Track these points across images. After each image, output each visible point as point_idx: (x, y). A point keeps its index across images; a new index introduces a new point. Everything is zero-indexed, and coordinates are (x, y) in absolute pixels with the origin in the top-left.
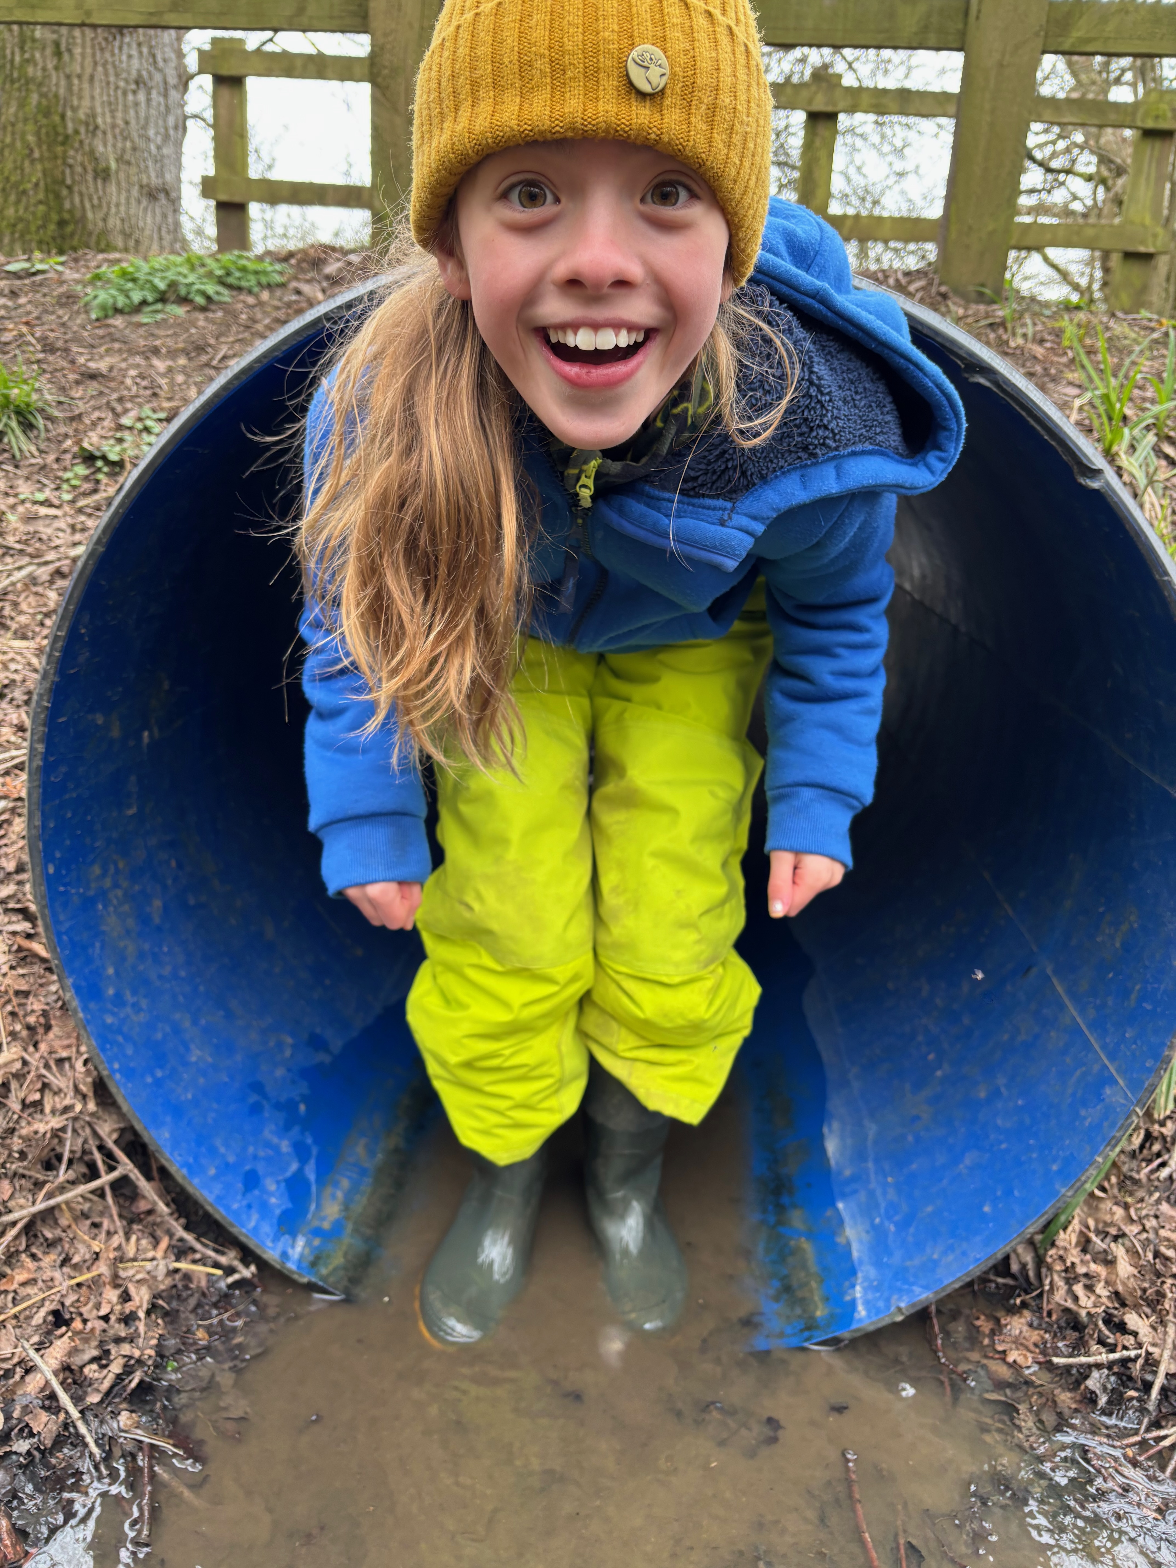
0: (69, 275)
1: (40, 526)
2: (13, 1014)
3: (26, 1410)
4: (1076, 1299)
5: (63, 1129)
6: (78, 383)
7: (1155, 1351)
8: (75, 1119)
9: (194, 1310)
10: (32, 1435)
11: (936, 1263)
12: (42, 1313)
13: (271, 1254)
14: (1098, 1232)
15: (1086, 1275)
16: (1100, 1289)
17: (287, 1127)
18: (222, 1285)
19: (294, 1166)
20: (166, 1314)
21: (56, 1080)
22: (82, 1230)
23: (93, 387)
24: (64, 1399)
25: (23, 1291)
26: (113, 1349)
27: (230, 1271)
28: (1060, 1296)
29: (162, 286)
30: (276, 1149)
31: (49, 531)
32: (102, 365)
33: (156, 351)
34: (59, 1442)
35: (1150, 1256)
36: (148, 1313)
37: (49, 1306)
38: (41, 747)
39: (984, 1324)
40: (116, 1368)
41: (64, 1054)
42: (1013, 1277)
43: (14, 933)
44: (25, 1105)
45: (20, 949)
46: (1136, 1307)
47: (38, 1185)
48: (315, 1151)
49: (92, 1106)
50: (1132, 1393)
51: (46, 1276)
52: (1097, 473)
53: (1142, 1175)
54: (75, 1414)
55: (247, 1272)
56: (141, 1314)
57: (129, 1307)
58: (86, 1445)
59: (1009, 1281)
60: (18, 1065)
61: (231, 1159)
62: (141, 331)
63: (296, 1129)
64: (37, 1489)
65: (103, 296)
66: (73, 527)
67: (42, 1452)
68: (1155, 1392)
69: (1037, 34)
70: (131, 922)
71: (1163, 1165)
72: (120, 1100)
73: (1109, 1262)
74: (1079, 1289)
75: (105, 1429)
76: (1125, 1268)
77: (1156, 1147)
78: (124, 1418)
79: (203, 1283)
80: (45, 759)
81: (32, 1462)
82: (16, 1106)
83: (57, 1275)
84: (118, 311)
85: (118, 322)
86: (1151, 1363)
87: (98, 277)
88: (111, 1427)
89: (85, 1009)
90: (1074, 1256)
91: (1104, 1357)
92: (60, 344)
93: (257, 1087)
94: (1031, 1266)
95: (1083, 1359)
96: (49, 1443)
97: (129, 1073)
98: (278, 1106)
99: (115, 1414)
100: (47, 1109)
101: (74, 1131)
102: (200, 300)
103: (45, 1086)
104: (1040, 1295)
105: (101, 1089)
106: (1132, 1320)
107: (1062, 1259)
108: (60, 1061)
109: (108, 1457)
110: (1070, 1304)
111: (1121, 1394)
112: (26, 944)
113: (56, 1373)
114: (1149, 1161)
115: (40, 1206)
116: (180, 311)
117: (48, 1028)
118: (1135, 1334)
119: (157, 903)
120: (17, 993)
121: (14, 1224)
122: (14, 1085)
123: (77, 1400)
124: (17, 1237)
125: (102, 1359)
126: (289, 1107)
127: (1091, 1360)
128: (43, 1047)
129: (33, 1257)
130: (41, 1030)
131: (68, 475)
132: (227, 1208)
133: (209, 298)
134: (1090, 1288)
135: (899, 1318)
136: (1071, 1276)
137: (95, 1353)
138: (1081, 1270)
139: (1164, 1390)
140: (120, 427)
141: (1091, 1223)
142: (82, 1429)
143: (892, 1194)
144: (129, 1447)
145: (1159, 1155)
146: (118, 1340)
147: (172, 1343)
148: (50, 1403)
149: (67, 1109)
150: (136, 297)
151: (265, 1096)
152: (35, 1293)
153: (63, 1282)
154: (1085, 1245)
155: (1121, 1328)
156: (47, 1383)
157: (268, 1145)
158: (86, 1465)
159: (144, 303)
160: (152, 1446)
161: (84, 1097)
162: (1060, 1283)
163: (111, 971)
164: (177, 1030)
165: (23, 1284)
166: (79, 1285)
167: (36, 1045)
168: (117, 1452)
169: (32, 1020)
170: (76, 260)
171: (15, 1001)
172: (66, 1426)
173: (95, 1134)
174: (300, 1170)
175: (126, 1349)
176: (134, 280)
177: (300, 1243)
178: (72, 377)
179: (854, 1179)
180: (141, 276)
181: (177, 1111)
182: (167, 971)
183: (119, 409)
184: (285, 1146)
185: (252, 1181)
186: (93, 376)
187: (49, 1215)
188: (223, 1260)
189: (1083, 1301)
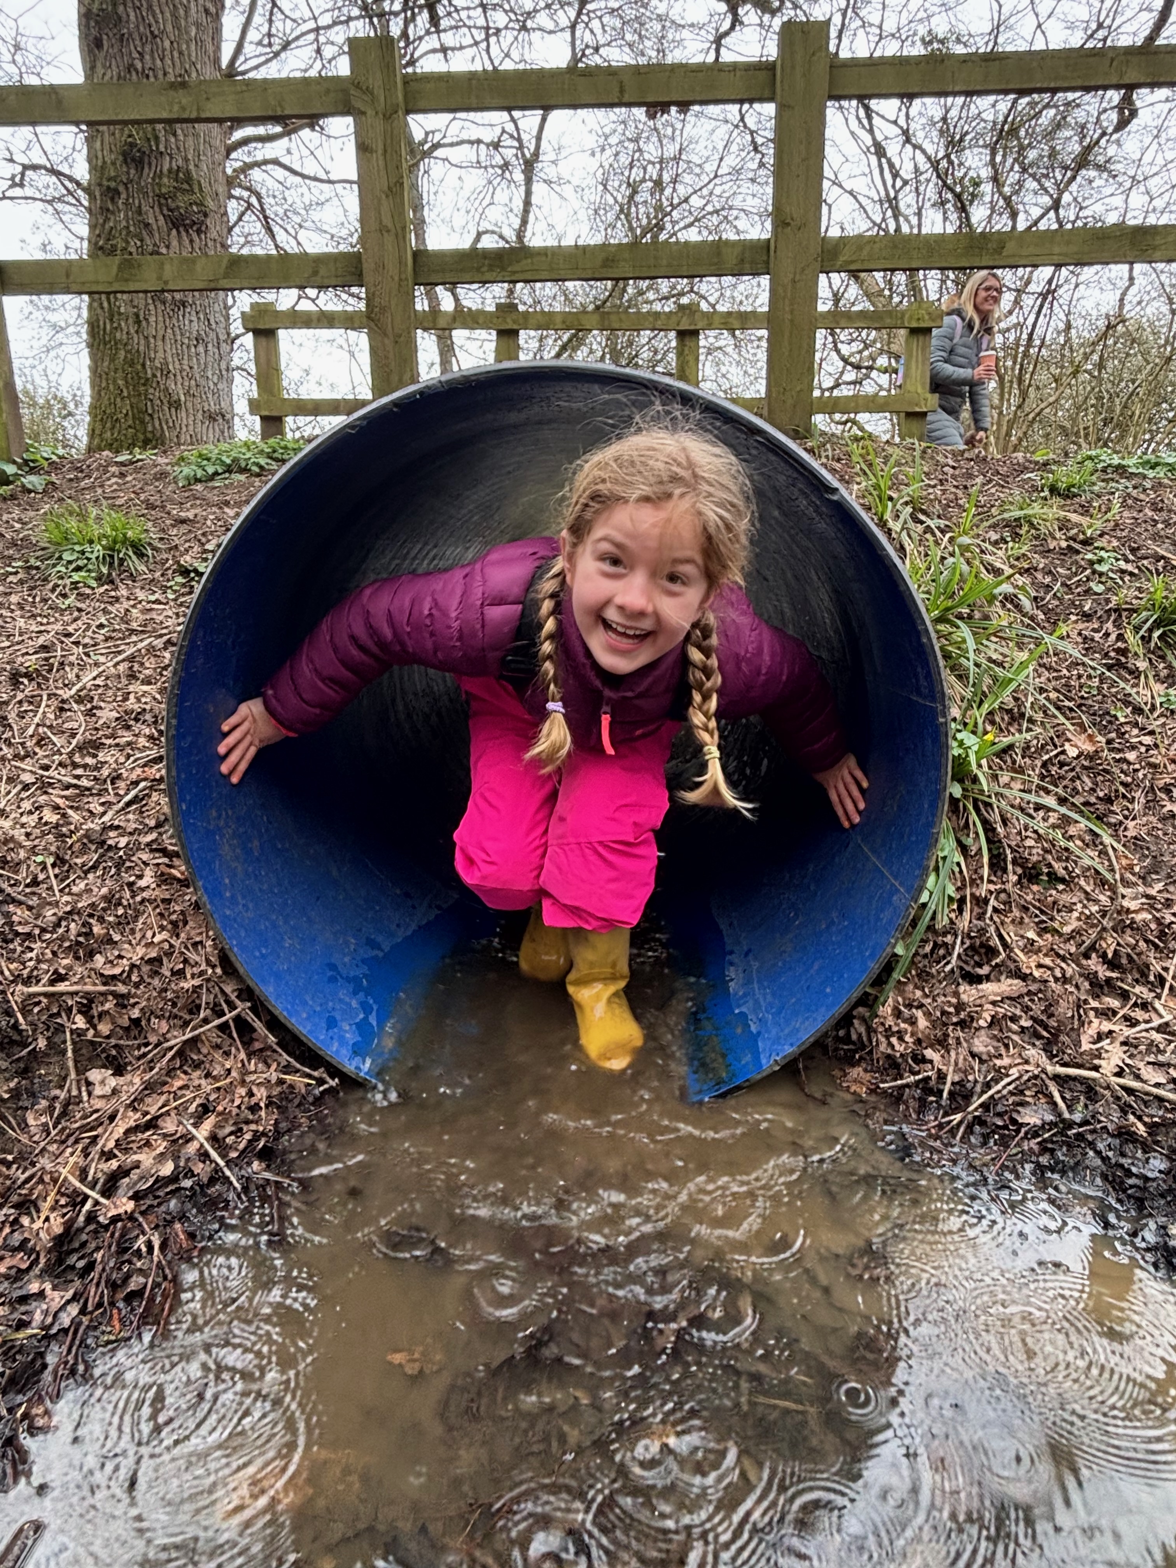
0: (161, 460)
1: (154, 615)
2: (161, 915)
3: (188, 1160)
4: (893, 1047)
5: (201, 986)
6: (173, 526)
7: (944, 1068)
8: (208, 980)
9: (299, 1106)
10: (193, 1176)
11: (798, 1031)
12: (194, 1105)
13: (349, 1066)
14: (905, 1006)
15: (899, 1032)
16: (908, 1038)
17: (355, 993)
18: (317, 1092)
19: (362, 1016)
20: (278, 1107)
21: (193, 956)
22: (218, 1055)
23: (184, 528)
24: (214, 1154)
25: (179, 1093)
26: (245, 1128)
27: (321, 1082)
28: (883, 1047)
29: (228, 461)
30: (349, 1005)
31: (161, 618)
32: (190, 515)
33: (227, 503)
34: (212, 1181)
35: (938, 1014)
36: (267, 1106)
37: (198, 1101)
39: (837, 1073)
40: (248, 1136)
41: (198, 939)
42: (854, 1043)
43: (158, 865)
44: (174, 973)
45: (162, 874)
46: (932, 1046)
47: (186, 1024)
48: (375, 1007)
49: (219, 971)
50: (932, 1098)
51: (196, 1083)
52: (835, 491)
53: (934, 971)
54: (222, 1163)
55: (334, 1083)
56: (262, 1105)
57: (254, 1101)
58: (231, 1183)
59: (851, 1047)
60: (166, 946)
61: (318, 1009)
62: (215, 492)
63: (361, 995)
64: (200, 1211)
65: (186, 471)
66: (177, 614)
67: (202, 1187)
68: (945, 1095)
69: (815, 260)
70: (238, 851)
71: (948, 963)
72: (238, 965)
73: (912, 1021)
74: (894, 1040)
75: (243, 1172)
76: (923, 1023)
77: (942, 952)
78: (256, 1165)
79: (303, 1091)
81: (194, 1194)
82: (168, 973)
83: (203, 1082)
84: (198, 480)
85: (199, 487)
86: (942, 1077)
87: (182, 459)
88: (247, 1171)
89: (211, 903)
90: (890, 1021)
91: (912, 1079)
92: (158, 503)
93: (333, 967)
94: (864, 1035)
95: (899, 1082)
96: (205, 1180)
97: (243, 948)
98: (347, 979)
99: (249, 1164)
100: (189, 976)
101: (208, 990)
102: (255, 469)
103: (186, 961)
104: (871, 1052)
105: (225, 960)
106: (929, 1053)
107: (883, 1024)
108: (195, 944)
109: (246, 1189)
110: (889, 1051)
111: (925, 1100)
112: (168, 870)
113: (207, 1139)
114: (938, 962)
115: (188, 1036)
116: (242, 477)
117: (186, 923)
118: (931, 1062)
119: (256, 843)
120: (163, 901)
121: (171, 1048)
122: (165, 960)
123: (223, 1157)
124: (173, 1058)
125: (238, 1132)
126: (356, 980)
127: (904, 1082)
128: (183, 935)
129: (185, 1073)
130: (181, 924)
131: (172, 583)
132: (317, 1038)
133: (261, 467)
134: (901, 1039)
135: (777, 1068)
136: (888, 1033)
137: (233, 1128)
138: (895, 1029)
139: (951, 1093)
140: (206, 551)
141: (900, 999)
142: (228, 1173)
143: (769, 998)
144: (261, 1182)
145: (944, 957)
146: (247, 1122)
147: (283, 1125)
148: (204, 1156)
149: (202, 973)
150: (211, 470)
151: (338, 973)
152: (189, 1095)
153: (207, 1086)
154: (898, 1014)
155: (924, 1060)
156: (202, 1145)
157: (340, 1000)
158: (231, 1196)
159: (216, 473)
160: (276, 1182)
161: (213, 967)
162: (883, 1040)
163: (227, 881)
164: (274, 926)
165: (180, 1088)
166: (218, 1089)
167: (178, 936)
168: (252, 1187)
169: (174, 917)
170: (165, 452)
171: (162, 906)
172: (216, 1171)
173: (223, 992)
174: (366, 1019)
175: (253, 1127)
176: (208, 459)
177: (368, 1062)
178: (168, 522)
179: (745, 995)
180: (213, 456)
181: (278, 976)
182: (265, 887)
183: (204, 540)
184: (354, 1004)
185: (332, 1023)
186: (183, 521)
187: (194, 1042)
188: (316, 1074)
189: (897, 1047)
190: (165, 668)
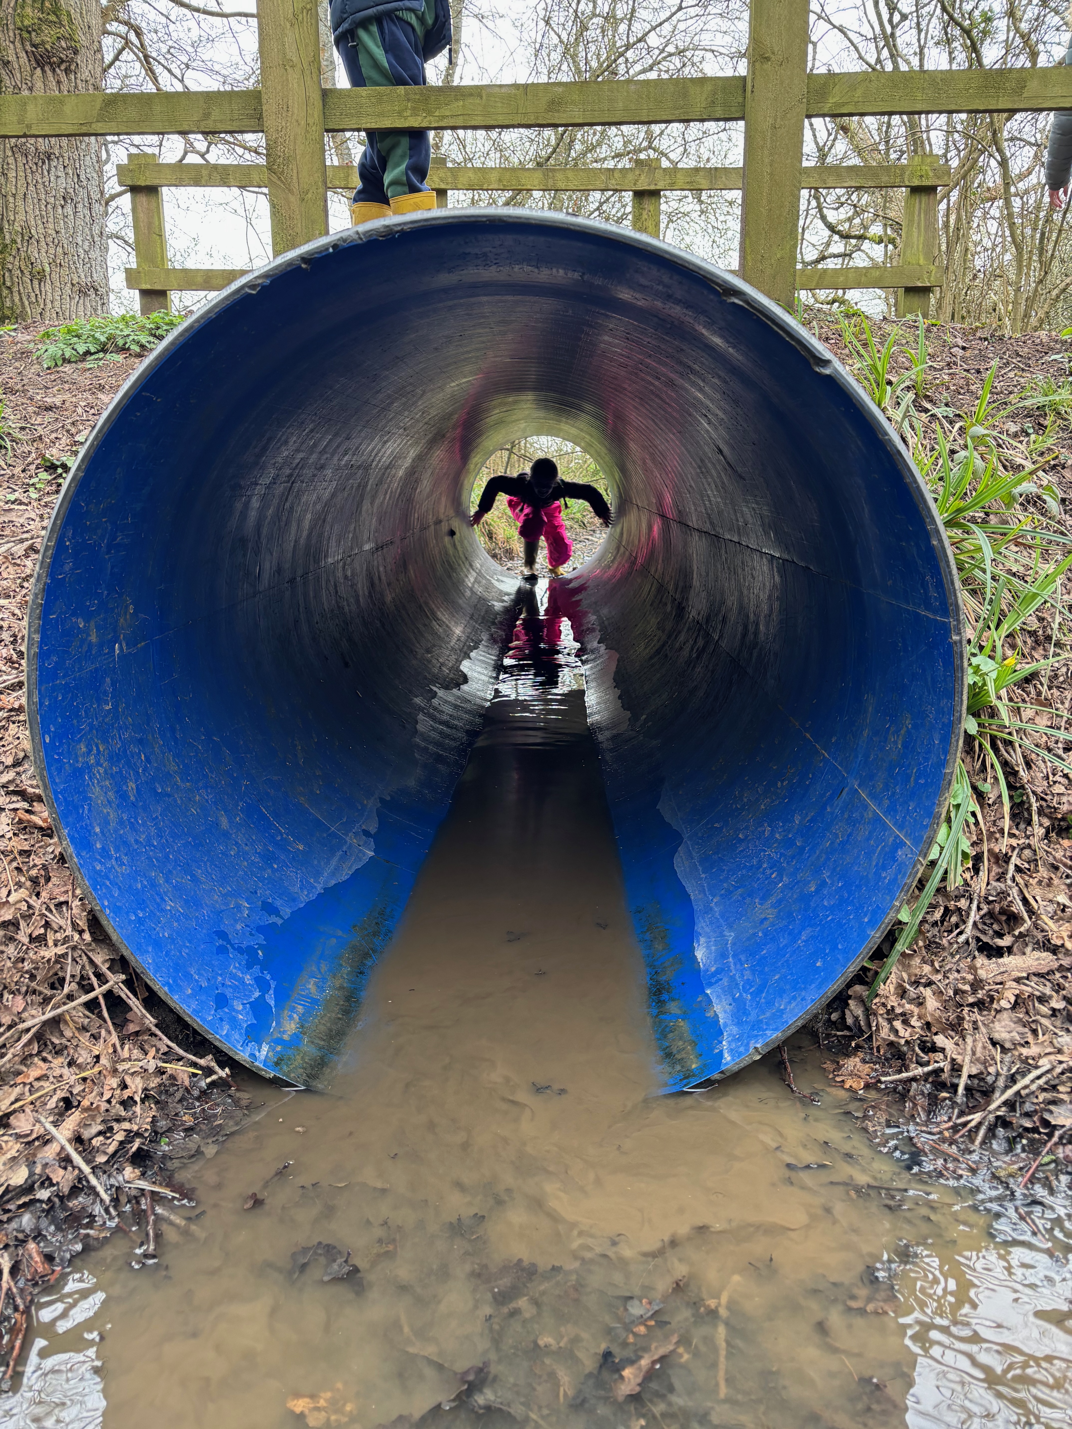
0: (20, 337)
1: (12, 516)
2: (18, 869)
3: (45, 1165)
4: (896, 1032)
5: (64, 956)
6: (37, 414)
7: (959, 1059)
8: (74, 948)
9: (180, 1101)
10: (52, 1185)
11: (782, 1012)
12: (55, 1099)
13: (242, 1056)
14: (912, 984)
15: (903, 1014)
16: (914, 1022)
17: (249, 966)
18: (203, 1084)
19: (257, 994)
20: (157, 1102)
21: (56, 919)
22: (84, 1039)
23: (49, 416)
24: (77, 1159)
25: (36, 1085)
26: (116, 1126)
27: (208, 1071)
28: (885, 1033)
29: (103, 339)
30: (242, 981)
31: (22, 520)
32: (57, 401)
33: (101, 388)
34: (75, 1191)
35: (951, 993)
36: (143, 1101)
37: (60, 1094)
38: (37, 637)
39: (829, 1066)
40: (120, 1137)
41: (62, 899)
42: (849, 1028)
43: (15, 810)
44: (32, 939)
45: (21, 821)
46: (943, 1031)
47: (46, 1000)
48: (273, 983)
49: (87, 936)
50: (945, 1094)
51: (57, 1073)
52: (827, 363)
53: (945, 942)
54: (87, 1169)
55: (223, 1073)
56: (137, 1098)
57: (127, 1094)
58: (97, 1194)
59: (846, 1033)
60: (24, 907)
61: (205, 984)
62: (87, 374)
63: (256, 968)
64: (59, 1229)
65: (52, 349)
66: (41, 517)
67: (61, 1198)
68: (961, 1090)
69: (800, 101)
70: (111, 794)
71: (961, 933)
72: (110, 931)
73: (920, 1002)
74: (898, 1024)
75: (113, 1181)
76: (932, 1004)
77: (954, 919)
78: (129, 1172)
79: (187, 1083)
80: (40, 648)
81: (52, 1208)
82: (26, 940)
83: (66, 1071)
84: (66, 361)
85: (68, 368)
86: (956, 1068)
87: (47, 335)
88: (117, 1180)
89: (78, 855)
90: (893, 1001)
91: (920, 1071)
92: (19, 387)
93: (222, 935)
94: (861, 1018)
95: (904, 1075)
96: (66, 1190)
97: (117, 910)
98: (240, 950)
99: (120, 1170)
100: (50, 943)
101: (74, 960)
102: (135, 348)
103: (47, 925)
104: (870, 1038)
105: (94, 923)
106: (940, 1040)
107: (884, 1005)
108: (59, 905)
109: (116, 1201)
110: (892, 1038)
111: (936, 1096)
112: (27, 817)
113: (70, 1141)
114: (951, 932)
115: (49, 1015)
116: (119, 358)
117: (48, 879)
118: (943, 1050)
119: (132, 785)
120: (22, 853)
121: (28, 1030)
122: (22, 924)
123: (88, 1162)
124: (30, 1042)
125: (107, 1132)
126: (250, 951)
127: (910, 1074)
128: (44, 894)
129: (45, 1060)
130: (42, 881)
131: (35, 480)
132: (203, 1019)
133: (142, 346)
134: (906, 1022)
135: (758, 1057)
136: (891, 1015)
137: (100, 1128)
138: (899, 1011)
139: (967, 1088)
140: (76, 443)
141: (905, 976)
142: (94, 1181)
143: (748, 975)
144: (134, 1193)
145: (957, 926)
146: (118, 1120)
147: (163, 1124)
148: (66, 1161)
149: (66, 940)
150: (81, 349)
151: (229, 942)
152: (47, 1086)
153: (70, 1076)
154: (902, 993)
155: (934, 1049)
156: (63, 1148)
157: (233, 976)
158: (98, 1209)
159: (88, 353)
160: (152, 1192)
161: (81, 932)
162: (884, 1023)
163: (98, 830)
164: (153, 885)
165: (38, 1079)
166: (84, 1079)
167: (38, 895)
168: (123, 1199)
169: (34, 872)
170: (26, 328)
171: (20, 859)
172: (80, 1180)
173: (91, 961)
174: (262, 997)
175: (126, 1125)
176: (78, 336)
177: (265, 1048)
178: (31, 409)
179: (718, 972)
180: (85, 332)
181: (158, 944)
182: (142, 838)
183: (73, 430)
184: (248, 979)
185: (222, 1001)
186: (49, 409)
187: (55, 1023)
188: (202, 1062)
189: (902, 1033)
190: (26, 579)
